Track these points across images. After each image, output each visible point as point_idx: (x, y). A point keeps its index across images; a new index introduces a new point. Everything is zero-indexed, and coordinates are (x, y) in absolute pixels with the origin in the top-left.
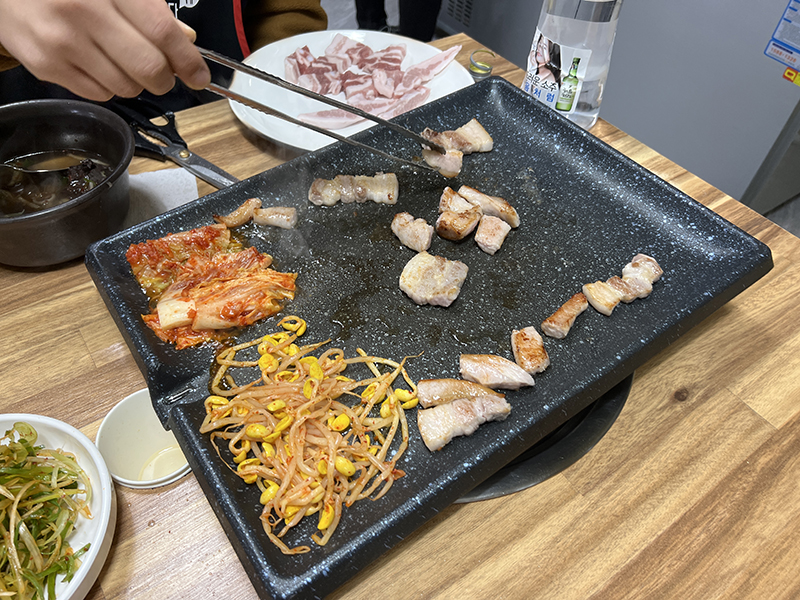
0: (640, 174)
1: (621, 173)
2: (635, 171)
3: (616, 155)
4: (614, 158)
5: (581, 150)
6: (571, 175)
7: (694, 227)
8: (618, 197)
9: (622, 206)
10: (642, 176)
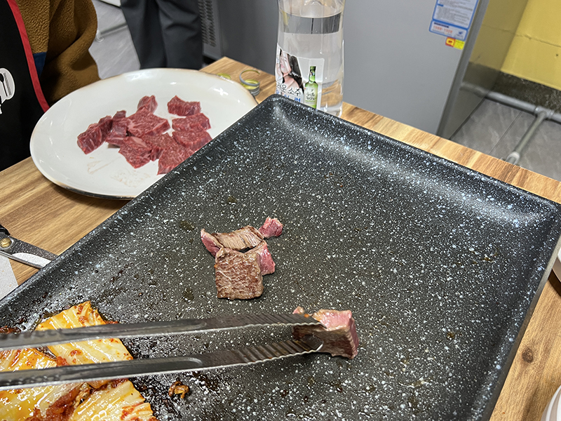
0: (429, 160)
1: (412, 162)
2: (424, 158)
3: (403, 147)
4: (401, 149)
5: (369, 148)
6: (367, 172)
7: (492, 199)
8: (416, 184)
9: (421, 191)
10: (432, 162)
